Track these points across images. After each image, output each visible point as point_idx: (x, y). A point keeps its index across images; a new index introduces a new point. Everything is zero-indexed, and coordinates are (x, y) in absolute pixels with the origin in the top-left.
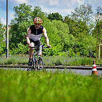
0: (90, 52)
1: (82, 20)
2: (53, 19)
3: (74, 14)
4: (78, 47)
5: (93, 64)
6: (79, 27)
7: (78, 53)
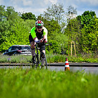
0: (62, 50)
2: (27, 19)
3: (47, 14)
5: (66, 61)
6: (52, 26)
7: (52, 51)
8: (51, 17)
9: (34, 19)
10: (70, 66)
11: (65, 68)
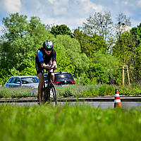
1: (98, 34)
2: (59, 34)
3: (87, 26)
4: (94, 70)
5: (116, 93)
6: (94, 43)
7: (95, 79)
8: (94, 30)
9: (69, 34)
10: (122, 100)
11: (115, 104)
